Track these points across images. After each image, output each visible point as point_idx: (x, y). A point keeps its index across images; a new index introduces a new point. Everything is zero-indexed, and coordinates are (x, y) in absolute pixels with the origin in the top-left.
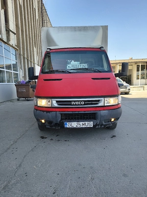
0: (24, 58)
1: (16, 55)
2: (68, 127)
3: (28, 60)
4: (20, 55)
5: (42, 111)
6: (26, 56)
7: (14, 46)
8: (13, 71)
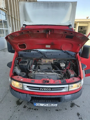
0: (12, 17)
1: (6, 16)
2: (36, 105)
3: (15, 19)
4: (9, 15)
5: (16, 91)
6: (13, 17)
7: (3, 9)
8: (4, 29)
